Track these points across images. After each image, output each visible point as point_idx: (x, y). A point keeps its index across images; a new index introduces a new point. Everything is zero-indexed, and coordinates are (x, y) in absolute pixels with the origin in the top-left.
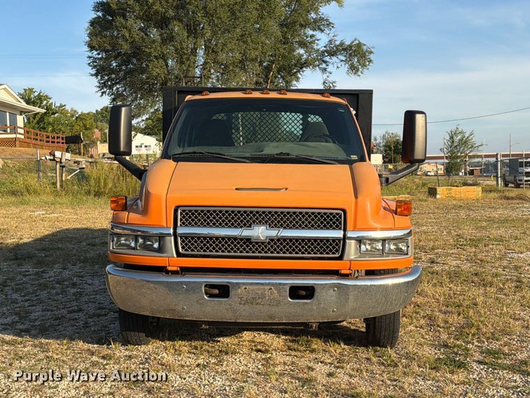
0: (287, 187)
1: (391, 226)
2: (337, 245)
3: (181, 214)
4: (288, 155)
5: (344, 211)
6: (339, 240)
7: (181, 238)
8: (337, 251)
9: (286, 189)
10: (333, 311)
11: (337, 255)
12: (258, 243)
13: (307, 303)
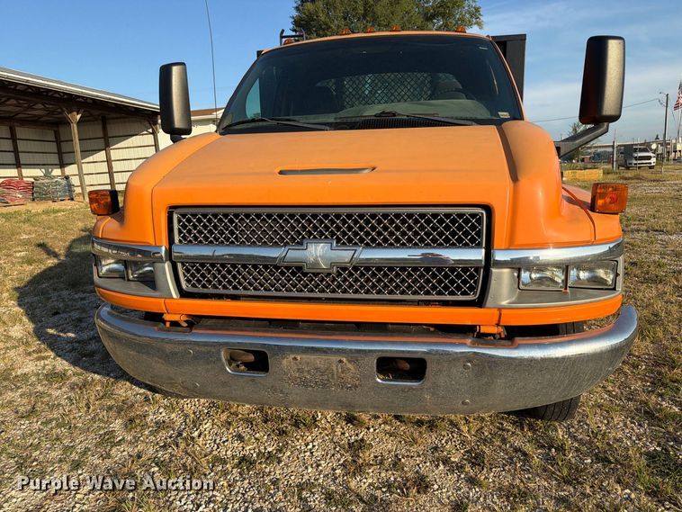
0: (373, 164)
1: (587, 236)
2: (471, 276)
3: (179, 221)
4: (394, 115)
5: (488, 209)
6: (477, 270)
7: (183, 265)
8: (472, 288)
9: (374, 169)
10: (464, 403)
11: (471, 297)
12: (319, 274)
13: (410, 388)
